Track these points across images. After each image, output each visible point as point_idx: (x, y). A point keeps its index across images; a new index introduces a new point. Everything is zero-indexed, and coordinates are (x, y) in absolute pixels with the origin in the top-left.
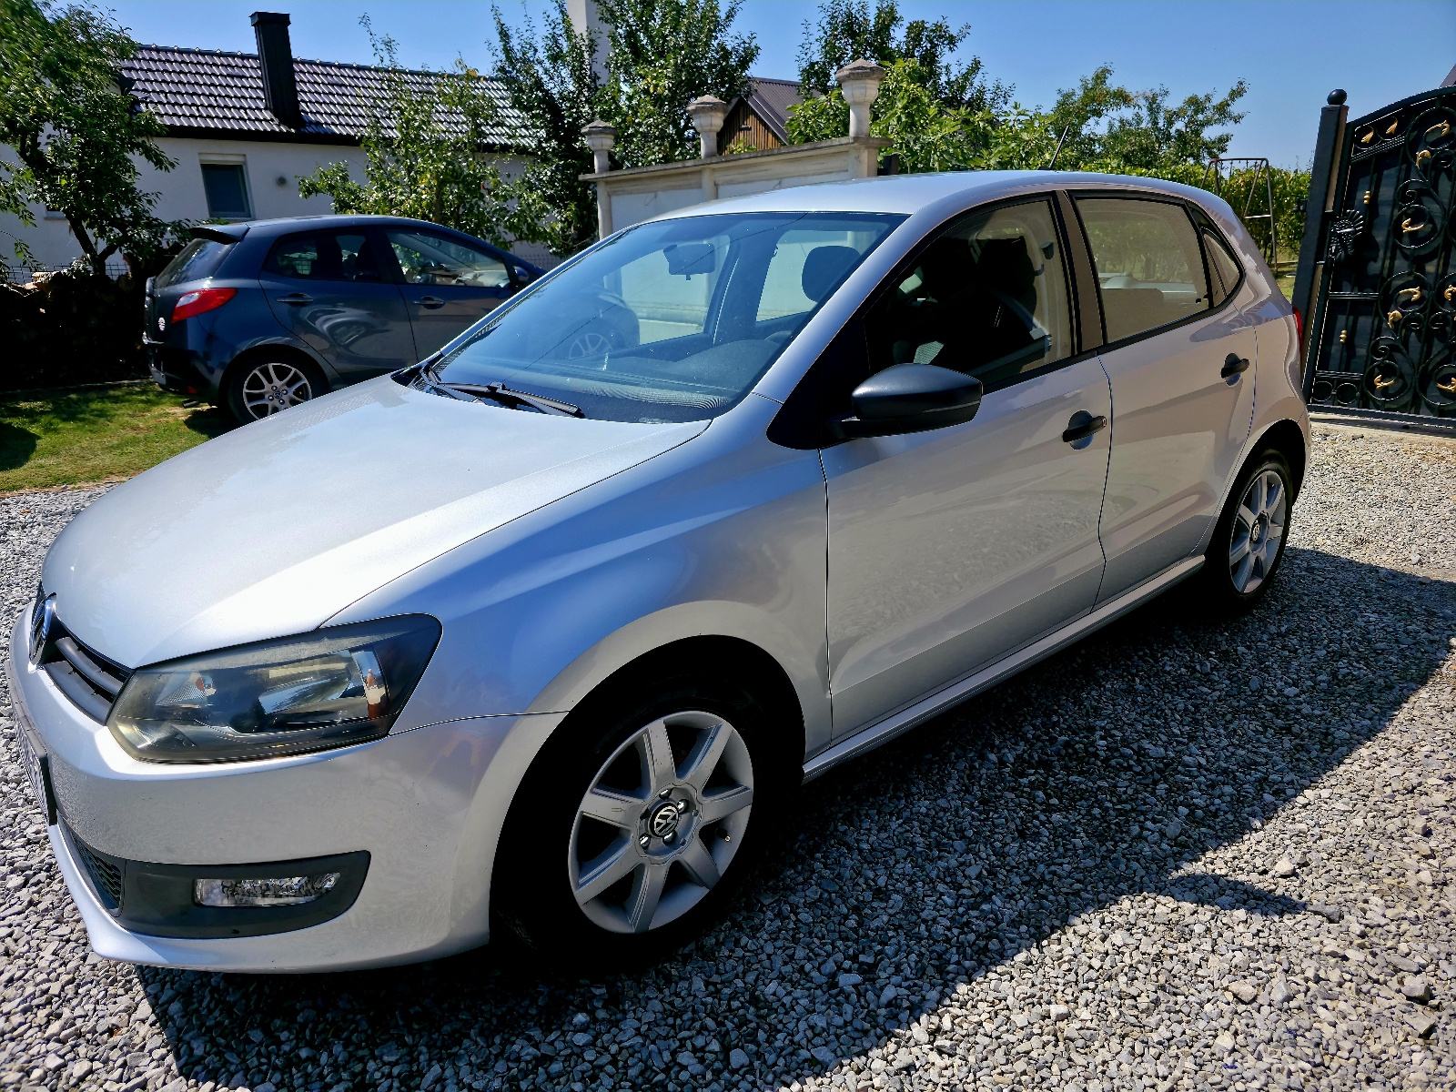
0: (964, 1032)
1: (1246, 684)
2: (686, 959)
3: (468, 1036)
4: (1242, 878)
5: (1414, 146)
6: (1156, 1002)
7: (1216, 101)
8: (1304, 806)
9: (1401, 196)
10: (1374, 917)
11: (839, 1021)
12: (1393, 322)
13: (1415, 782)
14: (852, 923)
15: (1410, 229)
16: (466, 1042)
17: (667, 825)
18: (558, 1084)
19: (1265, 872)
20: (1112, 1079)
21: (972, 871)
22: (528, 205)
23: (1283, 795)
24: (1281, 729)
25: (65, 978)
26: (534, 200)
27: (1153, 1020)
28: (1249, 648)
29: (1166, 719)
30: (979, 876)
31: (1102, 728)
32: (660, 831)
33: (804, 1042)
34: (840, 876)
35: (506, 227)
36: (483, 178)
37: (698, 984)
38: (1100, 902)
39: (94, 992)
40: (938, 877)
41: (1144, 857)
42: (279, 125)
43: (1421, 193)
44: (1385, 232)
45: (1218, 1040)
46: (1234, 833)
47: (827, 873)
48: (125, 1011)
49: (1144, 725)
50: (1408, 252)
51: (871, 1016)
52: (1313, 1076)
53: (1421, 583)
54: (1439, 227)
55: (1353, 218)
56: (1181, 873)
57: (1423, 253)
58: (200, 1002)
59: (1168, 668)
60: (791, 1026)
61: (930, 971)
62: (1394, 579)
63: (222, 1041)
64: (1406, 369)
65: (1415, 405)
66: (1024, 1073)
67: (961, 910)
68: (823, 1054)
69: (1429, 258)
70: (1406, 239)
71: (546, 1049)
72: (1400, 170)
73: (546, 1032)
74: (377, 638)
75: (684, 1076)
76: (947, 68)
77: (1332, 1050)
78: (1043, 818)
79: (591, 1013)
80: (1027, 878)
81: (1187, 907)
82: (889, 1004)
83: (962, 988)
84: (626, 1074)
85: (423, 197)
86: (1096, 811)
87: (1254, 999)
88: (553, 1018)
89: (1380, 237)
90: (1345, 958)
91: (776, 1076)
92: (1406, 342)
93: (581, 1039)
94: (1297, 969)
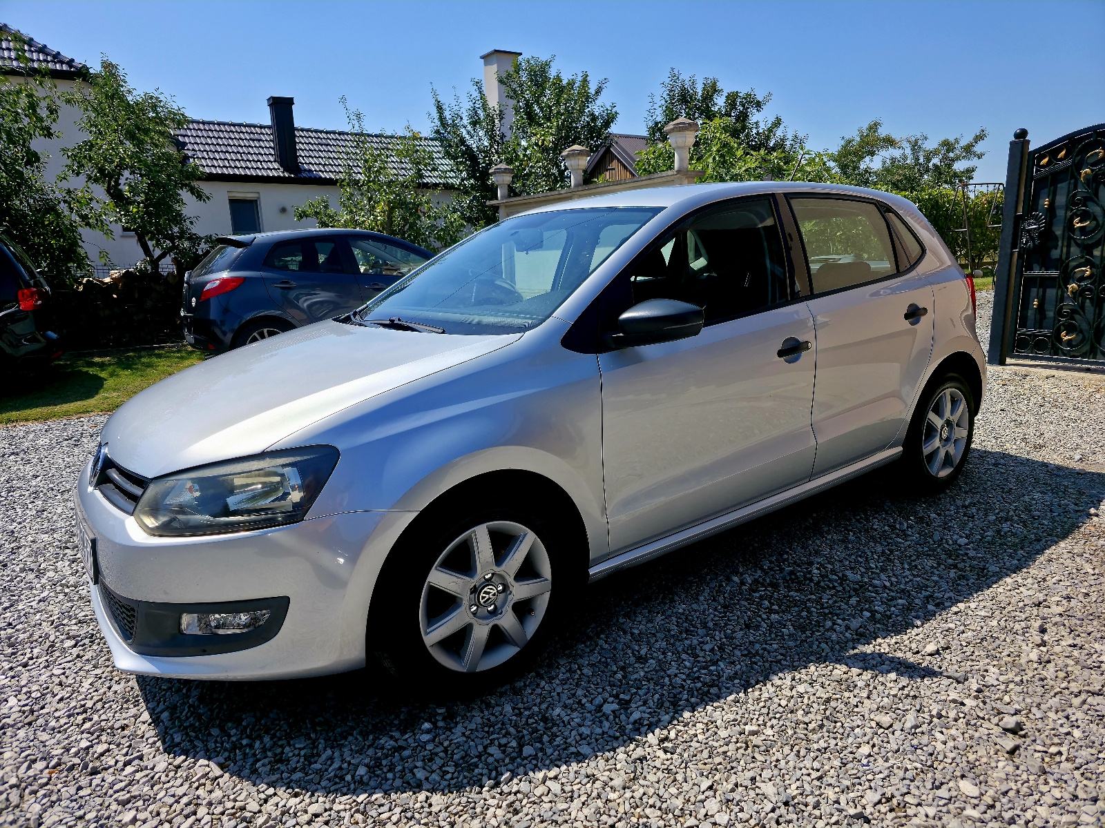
0: (683, 740)
1: (931, 537)
2: (502, 695)
3: (352, 735)
4: (899, 654)
5: (1079, 166)
6: (821, 726)
7: (963, 143)
8: (956, 613)
9: (1071, 202)
10: (990, 680)
11: (599, 731)
12: (1072, 292)
13: (1041, 599)
14: (619, 676)
15: (1079, 225)
16: (350, 738)
17: (490, 598)
18: (407, 762)
19: (918, 652)
20: (781, 770)
21: (707, 647)
22: (451, 223)
23: (942, 606)
24: (952, 565)
25: (96, 698)
26: (455, 219)
27: (815, 737)
28: (939, 515)
29: (867, 558)
30: (712, 650)
31: (818, 563)
32: (484, 602)
33: (574, 742)
34: (615, 648)
35: (435, 238)
36: (421, 204)
37: (508, 708)
38: (794, 667)
39: (115, 706)
40: (683, 650)
41: (832, 641)
42: (283, 172)
43: (1085, 201)
44: (1062, 228)
45: (859, 750)
46: (901, 627)
47: (606, 646)
48: (133, 717)
49: (850, 562)
50: (1079, 242)
51: (622, 729)
52: (922, 772)
53: (1078, 474)
54: (1101, 223)
55: (1037, 218)
56: (856, 651)
57: (1090, 242)
58: (181, 713)
59: (875, 527)
60: (566, 733)
61: (667, 704)
62: (1058, 472)
63: (194, 734)
64: (1084, 326)
65: (1093, 352)
66: (720, 764)
67: (695, 669)
68: (585, 749)
69: (1096, 245)
70: (1077, 232)
71: (401, 743)
72: (1070, 183)
73: (403, 733)
74: (299, 459)
75: (490, 760)
76: (757, 123)
77: (940, 757)
78: (764, 616)
79: (434, 724)
80: (746, 652)
81: (855, 671)
82: (635, 722)
83: (687, 714)
84: (452, 758)
85: (379, 218)
86: (804, 614)
87: (891, 726)
88: (410, 725)
89: (1058, 232)
90: (963, 704)
91: (551, 761)
92: (1082, 307)
93: (425, 737)
94: (926, 710)
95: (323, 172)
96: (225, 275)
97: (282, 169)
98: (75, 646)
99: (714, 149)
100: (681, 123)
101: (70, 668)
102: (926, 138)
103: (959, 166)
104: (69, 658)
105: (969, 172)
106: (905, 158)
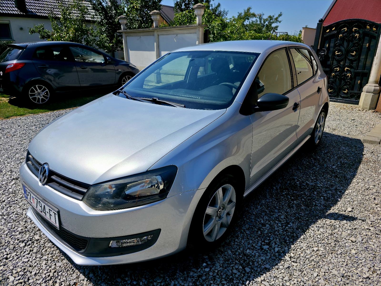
0: (297, 257)
1: (323, 166)
2: (224, 246)
3: (177, 273)
4: (341, 213)
5: (338, 33)
6: (335, 244)
7: (275, 17)
8: (347, 194)
9: (335, 46)
10: (372, 219)
11: (268, 257)
12: (333, 76)
13: (368, 187)
14: (259, 233)
15: (337, 54)
16: (178, 274)
17: (220, 213)
18: (206, 282)
19: (345, 211)
20: (333, 263)
21: (282, 217)
23: (342, 193)
24: (335, 176)
25: (53, 271)
27: (336, 249)
28: (320, 157)
29: (309, 176)
30: (284, 218)
31: (296, 179)
32: (219, 215)
33: (262, 264)
34: (252, 221)
36: (89, 30)
37: (230, 252)
38: (314, 222)
39: (63, 274)
40: (275, 219)
41: (319, 210)
43: (340, 45)
44: (331, 54)
45: (352, 252)
46: (335, 202)
47: (248, 221)
48: (76, 278)
49: (305, 177)
50: (337, 59)
51: (275, 255)
52: (374, 257)
53: (351, 139)
54: (344, 53)
55: (324, 51)
56: (328, 213)
57: (340, 59)
58: (98, 273)
59: (304, 163)
60: (257, 260)
61: (283, 243)
62: (344, 138)
63: (110, 283)
64: (336, 87)
65: (337, 96)
66: (314, 265)
67: (284, 227)
68: (267, 266)
69: (341, 61)
70: (336, 56)
71: (199, 274)
72: (335, 39)
73: (198, 269)
75: (237, 276)
76: (212, 5)
77: (375, 251)
78: (292, 202)
79: (206, 263)
80: (295, 218)
81: (333, 221)
82: (277, 252)
83: (292, 246)
84: (222, 277)
85: (71, 35)
86: (303, 200)
87: (356, 241)
88: (197, 265)
89: (330, 56)
90: (370, 230)
91: (259, 273)
92: (336, 81)
93: (207, 270)
94: (361, 233)
95: (38, 13)
96: (15, 62)
97: (19, 11)
98: (25, 246)
99: (206, 15)
100: (199, 6)
101: (30, 257)
102: (263, 14)
103: (274, 25)
104: (27, 253)
105: (276, 27)
106: (257, 21)
